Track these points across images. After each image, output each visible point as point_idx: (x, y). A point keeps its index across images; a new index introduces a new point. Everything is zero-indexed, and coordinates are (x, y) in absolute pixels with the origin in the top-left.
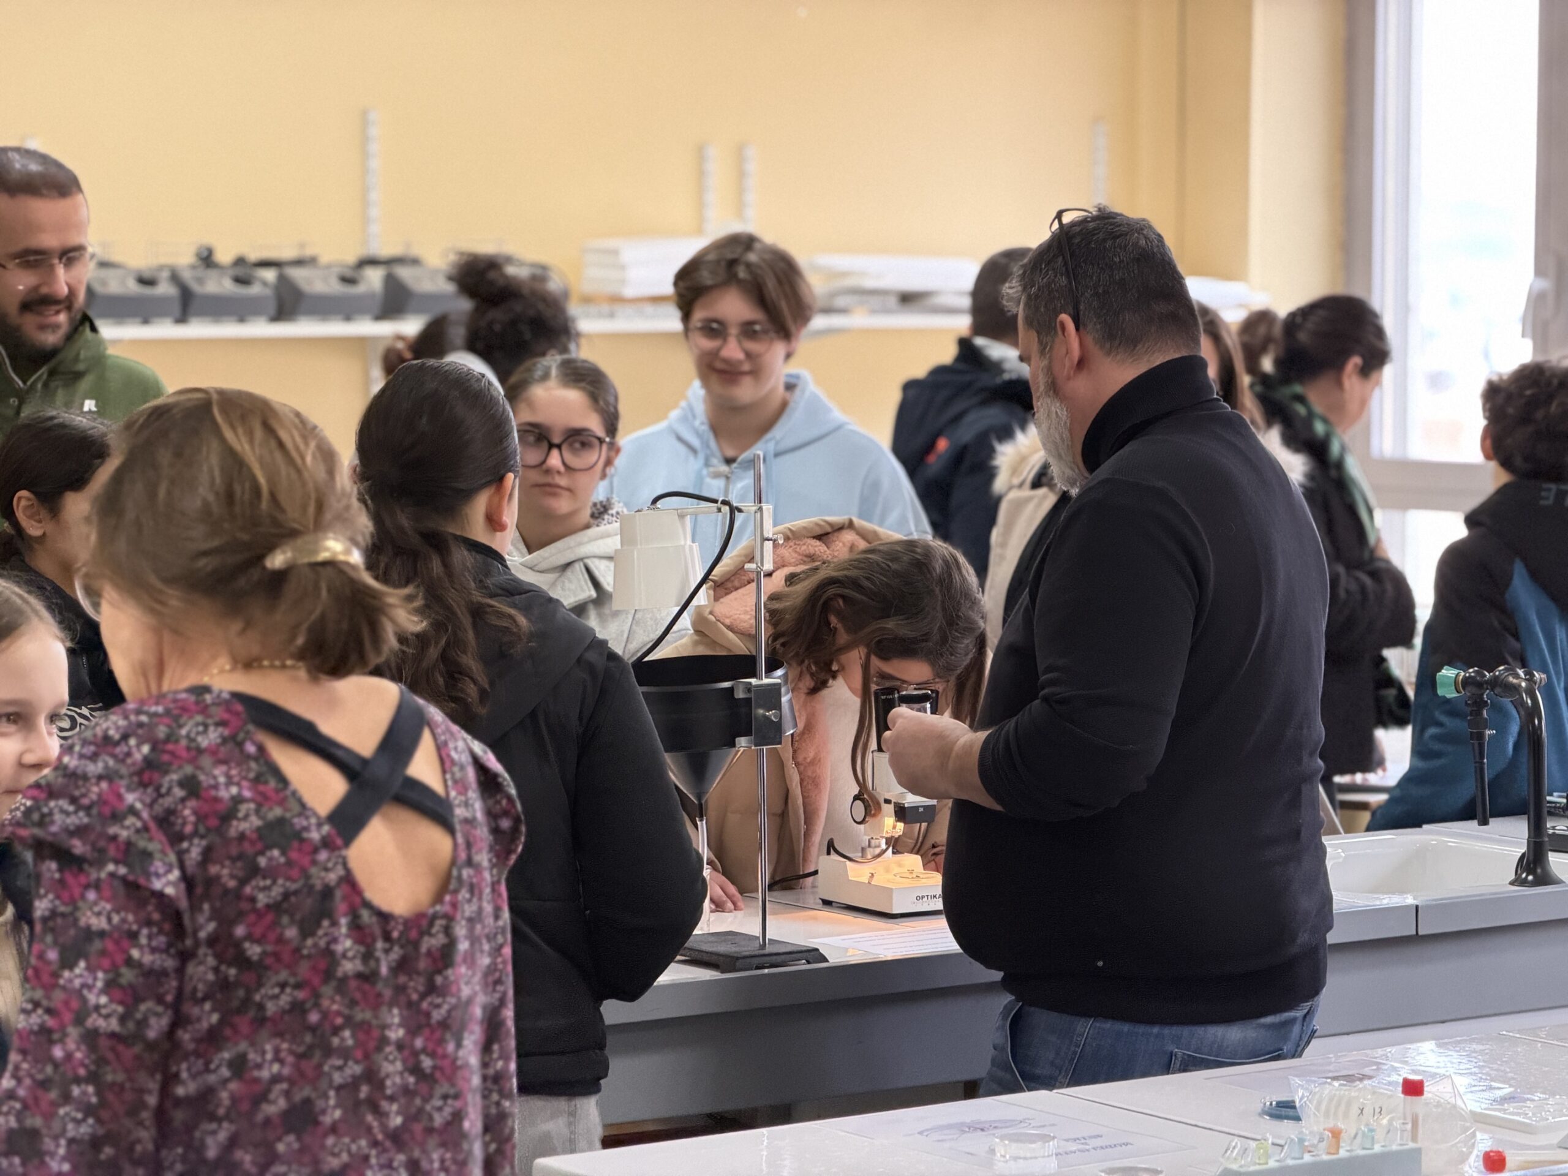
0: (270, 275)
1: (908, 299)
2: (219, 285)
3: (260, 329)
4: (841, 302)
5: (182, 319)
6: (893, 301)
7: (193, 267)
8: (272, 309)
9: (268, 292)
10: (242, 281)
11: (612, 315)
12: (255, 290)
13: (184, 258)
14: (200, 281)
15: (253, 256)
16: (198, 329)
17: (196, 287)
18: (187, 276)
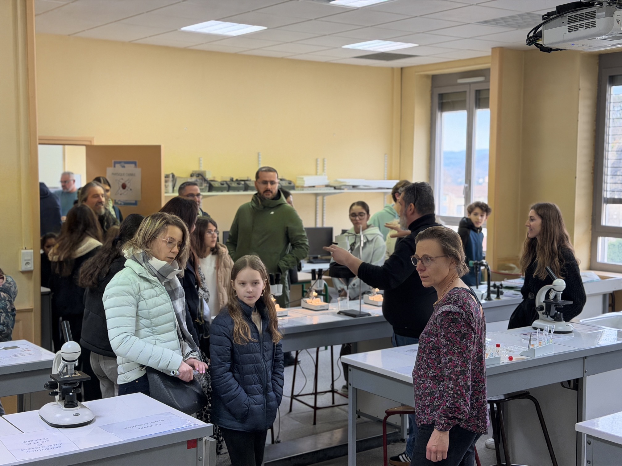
0: (243, 183)
1: (354, 187)
2: (234, 185)
3: (242, 193)
4: (342, 187)
5: (228, 191)
6: (351, 187)
7: (230, 181)
8: (244, 189)
9: (243, 186)
10: (239, 184)
11: (303, 190)
12: (241, 186)
13: (228, 179)
14: (231, 184)
15: (239, 179)
16: (231, 193)
17: (230, 185)
18: (229, 183)
